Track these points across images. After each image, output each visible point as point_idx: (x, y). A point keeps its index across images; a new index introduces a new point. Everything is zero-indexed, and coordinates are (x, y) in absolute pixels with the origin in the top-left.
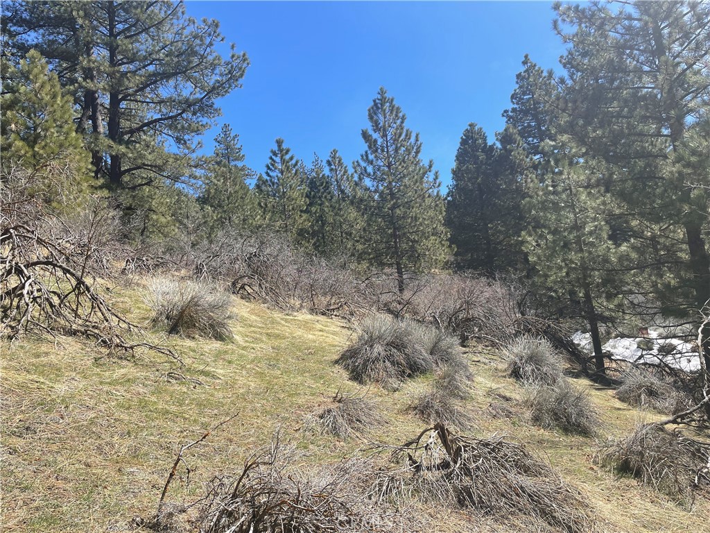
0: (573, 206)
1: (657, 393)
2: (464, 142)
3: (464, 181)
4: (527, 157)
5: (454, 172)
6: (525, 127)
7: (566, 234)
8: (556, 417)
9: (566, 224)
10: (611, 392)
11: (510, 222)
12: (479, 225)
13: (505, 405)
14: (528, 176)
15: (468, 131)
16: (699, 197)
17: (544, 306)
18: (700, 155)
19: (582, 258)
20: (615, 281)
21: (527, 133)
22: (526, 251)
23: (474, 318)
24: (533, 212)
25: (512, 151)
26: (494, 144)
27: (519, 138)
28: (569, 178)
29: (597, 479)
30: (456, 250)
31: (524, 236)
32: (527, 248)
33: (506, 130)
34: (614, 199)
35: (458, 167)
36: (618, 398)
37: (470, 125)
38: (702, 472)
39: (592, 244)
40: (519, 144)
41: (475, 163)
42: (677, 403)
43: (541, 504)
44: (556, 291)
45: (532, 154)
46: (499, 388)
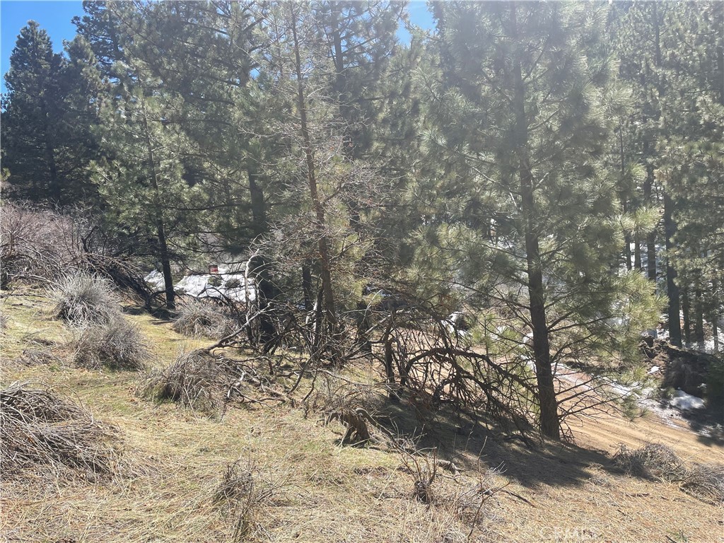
0: (147, 140)
1: (210, 322)
2: (21, 43)
3: (22, 91)
4: (101, 78)
5: (8, 78)
6: (100, 43)
7: (139, 168)
8: (103, 354)
9: (140, 158)
10: (169, 325)
11: (81, 148)
12: (42, 148)
13: (45, 350)
14: (101, 99)
15: (28, 31)
16: (255, 145)
17: (113, 243)
18: (257, 105)
19: (157, 195)
20: (185, 219)
21: (101, 49)
22: (95, 182)
23: (20, 256)
24: (104, 140)
25: (83, 66)
26: (62, 54)
27: (91, 53)
28: (143, 108)
29: (137, 410)
30: (9, 175)
31: (93, 166)
32: (97, 179)
33: (76, 40)
34: (188, 138)
35: (13, 73)
36: (175, 330)
37: (30, 24)
38: (234, 386)
39: (166, 182)
40: (91, 61)
41: (36, 72)
42: (226, 329)
43: (63, 448)
44: (127, 228)
45: (107, 75)
46: (38, 332)
